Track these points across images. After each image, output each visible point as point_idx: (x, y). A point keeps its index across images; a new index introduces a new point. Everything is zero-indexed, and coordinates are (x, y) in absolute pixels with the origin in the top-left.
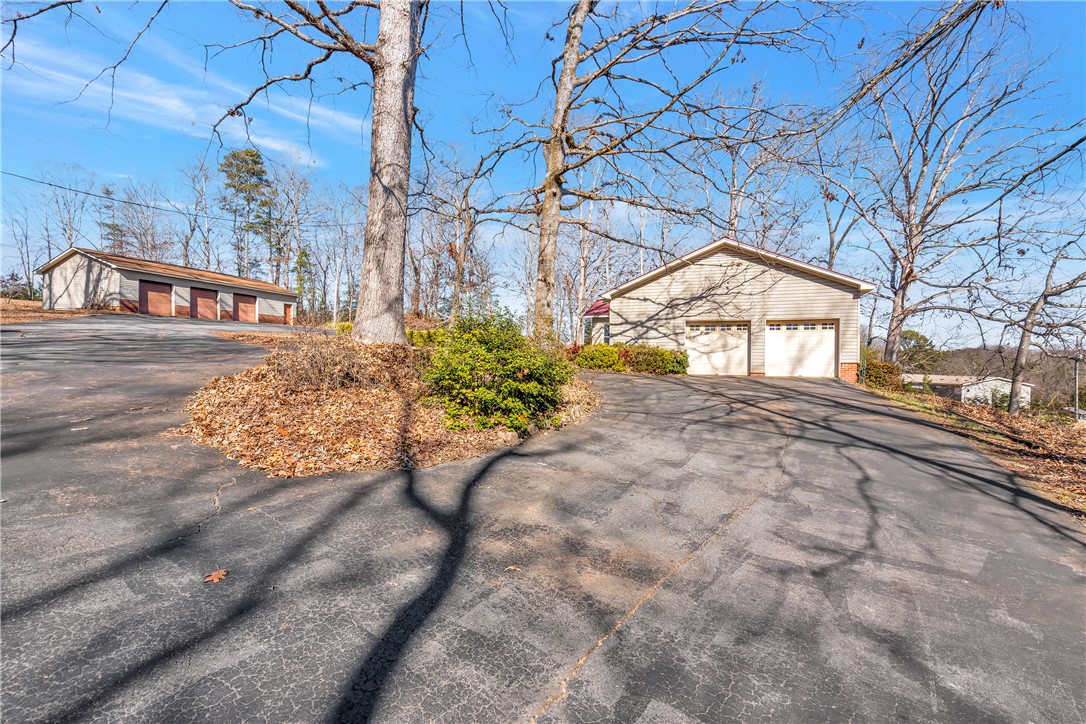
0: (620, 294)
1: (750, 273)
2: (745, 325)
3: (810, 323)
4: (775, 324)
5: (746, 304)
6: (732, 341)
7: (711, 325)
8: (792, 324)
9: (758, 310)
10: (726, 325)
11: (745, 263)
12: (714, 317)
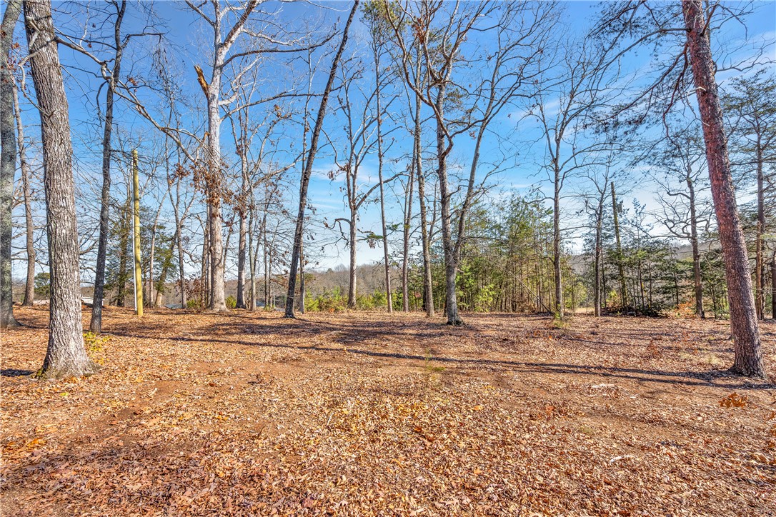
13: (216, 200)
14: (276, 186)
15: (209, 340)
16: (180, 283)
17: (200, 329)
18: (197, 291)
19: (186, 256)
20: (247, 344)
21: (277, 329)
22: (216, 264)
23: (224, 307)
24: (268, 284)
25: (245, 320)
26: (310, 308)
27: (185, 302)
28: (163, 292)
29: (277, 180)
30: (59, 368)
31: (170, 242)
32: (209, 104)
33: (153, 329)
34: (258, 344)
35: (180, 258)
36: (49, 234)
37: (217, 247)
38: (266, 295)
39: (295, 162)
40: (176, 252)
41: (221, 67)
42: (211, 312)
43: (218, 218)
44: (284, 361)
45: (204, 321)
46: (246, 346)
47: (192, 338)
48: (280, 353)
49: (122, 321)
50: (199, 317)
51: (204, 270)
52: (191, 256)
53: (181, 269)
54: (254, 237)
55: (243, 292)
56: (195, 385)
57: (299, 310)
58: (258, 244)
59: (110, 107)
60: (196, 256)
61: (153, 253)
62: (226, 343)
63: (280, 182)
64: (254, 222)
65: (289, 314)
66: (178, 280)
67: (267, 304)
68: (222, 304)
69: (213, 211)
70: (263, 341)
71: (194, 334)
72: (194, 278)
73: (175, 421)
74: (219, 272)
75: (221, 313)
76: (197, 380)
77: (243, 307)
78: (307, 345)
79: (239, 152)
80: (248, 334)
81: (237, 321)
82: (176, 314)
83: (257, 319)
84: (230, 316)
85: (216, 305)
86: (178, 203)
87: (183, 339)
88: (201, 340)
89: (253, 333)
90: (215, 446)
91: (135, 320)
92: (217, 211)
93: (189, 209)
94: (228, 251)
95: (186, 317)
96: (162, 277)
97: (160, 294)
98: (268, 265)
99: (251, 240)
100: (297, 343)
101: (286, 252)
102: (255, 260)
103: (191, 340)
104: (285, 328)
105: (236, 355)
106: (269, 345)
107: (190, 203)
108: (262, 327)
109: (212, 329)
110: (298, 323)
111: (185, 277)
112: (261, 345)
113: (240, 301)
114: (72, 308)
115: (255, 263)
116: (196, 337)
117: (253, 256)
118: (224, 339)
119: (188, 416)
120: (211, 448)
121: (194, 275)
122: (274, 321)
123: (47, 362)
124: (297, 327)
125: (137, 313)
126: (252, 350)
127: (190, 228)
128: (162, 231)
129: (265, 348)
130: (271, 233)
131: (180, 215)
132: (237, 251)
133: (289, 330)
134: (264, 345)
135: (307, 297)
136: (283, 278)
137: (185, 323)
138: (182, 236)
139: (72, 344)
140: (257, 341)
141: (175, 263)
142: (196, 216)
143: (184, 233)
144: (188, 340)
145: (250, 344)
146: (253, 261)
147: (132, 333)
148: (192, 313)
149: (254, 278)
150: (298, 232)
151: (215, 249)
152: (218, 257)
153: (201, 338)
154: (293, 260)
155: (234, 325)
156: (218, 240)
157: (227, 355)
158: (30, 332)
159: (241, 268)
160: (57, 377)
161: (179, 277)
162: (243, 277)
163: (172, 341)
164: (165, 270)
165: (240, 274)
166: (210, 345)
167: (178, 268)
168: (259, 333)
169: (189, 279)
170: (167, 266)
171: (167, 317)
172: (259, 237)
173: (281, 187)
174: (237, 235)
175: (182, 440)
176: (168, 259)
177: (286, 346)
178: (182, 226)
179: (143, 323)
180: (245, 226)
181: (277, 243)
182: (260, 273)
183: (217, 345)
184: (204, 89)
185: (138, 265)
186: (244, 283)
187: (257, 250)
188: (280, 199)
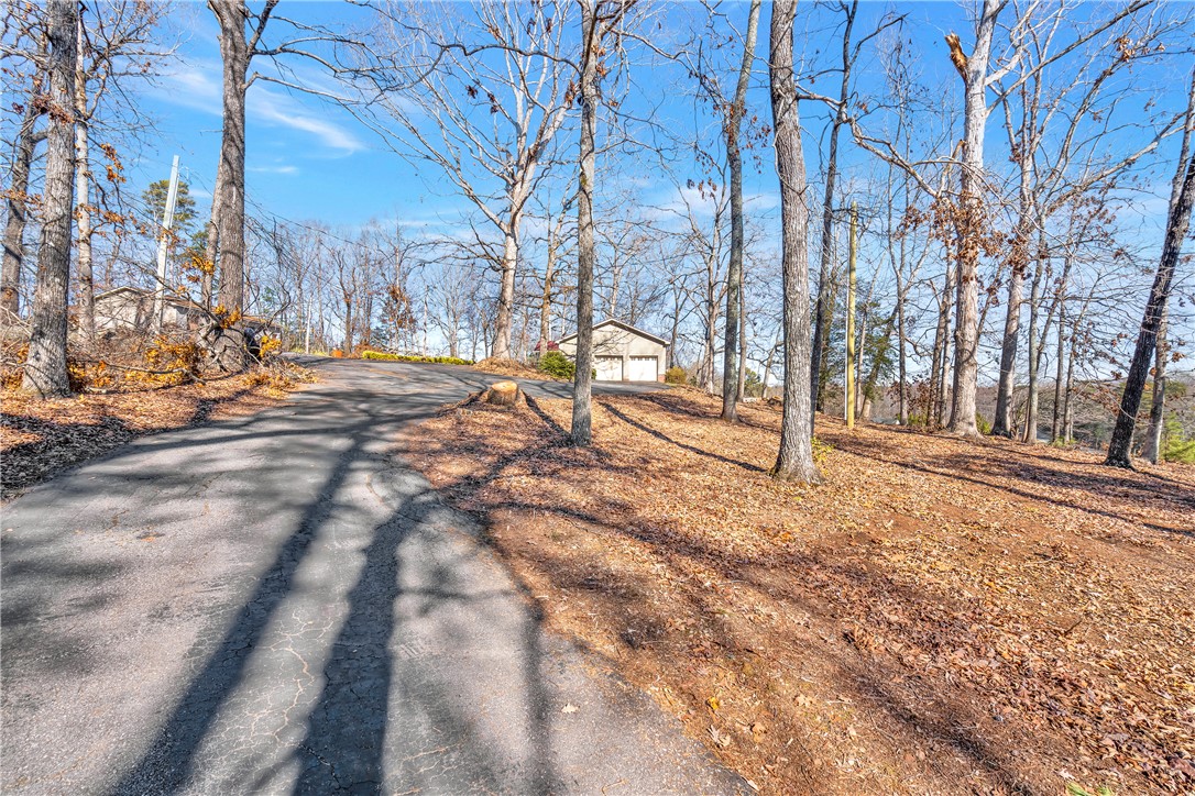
0: (564, 341)
1: (622, 335)
2: (622, 357)
3: (647, 357)
4: (633, 357)
5: (620, 349)
6: (614, 365)
7: (606, 357)
8: (640, 358)
9: (625, 352)
10: (613, 357)
11: (620, 330)
12: (607, 354)
13: (971, 253)
14: (1102, 203)
15: (955, 477)
16: (899, 388)
17: (936, 457)
18: (922, 402)
19: (908, 347)
20: (1023, 494)
21: (1090, 482)
22: (964, 358)
23: (973, 430)
24: (1062, 398)
25: (1017, 456)
26: (1172, 455)
27: (905, 416)
28: (872, 399)
29: (1104, 190)
30: (789, 470)
31: (885, 326)
32: (967, 90)
33: (870, 446)
34: (1048, 499)
35: (900, 351)
36: (785, 324)
37: (967, 330)
38: (1056, 417)
39: (1157, 139)
40: (894, 340)
41: (994, 16)
42: (950, 435)
43: (973, 283)
44: (1108, 538)
45: (940, 447)
46: (1022, 498)
47: (928, 468)
48: (1097, 524)
49: (830, 431)
50: (932, 440)
51: (936, 368)
52: (915, 347)
53: (902, 367)
54: (1041, 311)
55: (1008, 409)
56: (944, 531)
57: (1143, 455)
58: (1048, 322)
59: (833, 154)
60: (923, 347)
61: (863, 342)
62: (985, 486)
63: (1111, 193)
64: (1042, 284)
65: (1117, 457)
66: (896, 382)
67: (1057, 434)
68: (971, 424)
69: (965, 272)
70: (1057, 496)
71: (929, 463)
72: (920, 380)
73: (925, 567)
74: (969, 373)
75: (968, 438)
76: (947, 525)
77: (1006, 435)
78: (1168, 524)
79: (1017, 156)
80: (1024, 479)
81: (1000, 456)
82: (896, 431)
83: (1039, 457)
84: (985, 446)
85: (960, 424)
86: (902, 266)
87: (915, 467)
88: (942, 474)
89: (1034, 479)
90: (989, 618)
91: (844, 431)
92: (971, 270)
93: (915, 273)
94: (982, 337)
95: (912, 437)
96: (872, 378)
97: (868, 401)
98: (1066, 363)
99: (1034, 316)
100: (1140, 515)
101: (1120, 336)
102: (1040, 353)
103: (925, 470)
104: (1107, 483)
105: (1005, 507)
106: (1072, 505)
107: (919, 263)
108: (1053, 473)
109: (955, 461)
110: (1140, 479)
111: (907, 378)
112: (1053, 502)
113: (1000, 423)
114: (803, 407)
115: (1038, 358)
116: (931, 468)
117: (1036, 344)
118: (979, 479)
119: (942, 566)
120: (982, 617)
121: (921, 377)
122: (1080, 468)
123: (779, 463)
124: (1139, 486)
125: (846, 423)
126: (1037, 508)
127: (916, 303)
128: (875, 310)
129: (1065, 510)
130: (1080, 299)
131: (904, 283)
132: (1001, 337)
133: (1120, 489)
134: (1060, 503)
135: (1166, 431)
136: (1101, 389)
137: (911, 445)
138: (906, 315)
139: (802, 446)
140: (1046, 495)
141: (891, 357)
142: (928, 282)
143: (909, 311)
144: (921, 470)
145: (1032, 496)
146: (1035, 354)
147: (848, 448)
148: (920, 432)
149: (1035, 385)
150: (1159, 294)
151: (963, 335)
152: (969, 347)
153: (941, 470)
154: (1137, 352)
155: (995, 461)
156: (970, 320)
157: (990, 504)
158: (749, 430)
159: (1006, 366)
160: (788, 479)
161: (898, 380)
162: (1010, 383)
163: (899, 467)
164: (877, 368)
165: (1004, 377)
166: (957, 484)
167: (897, 364)
168: (1048, 482)
169: (911, 381)
170: (880, 362)
171: (884, 433)
172: (1051, 310)
173: (1114, 204)
174: (1003, 309)
175: (939, 592)
176: (882, 351)
177: (1113, 515)
178: (905, 301)
179: (855, 437)
180: (1022, 291)
181: (1095, 319)
182: (1048, 375)
183: (968, 485)
184: (960, 69)
185: (850, 359)
186: (1010, 393)
187: (1045, 334)
188: (1109, 228)
